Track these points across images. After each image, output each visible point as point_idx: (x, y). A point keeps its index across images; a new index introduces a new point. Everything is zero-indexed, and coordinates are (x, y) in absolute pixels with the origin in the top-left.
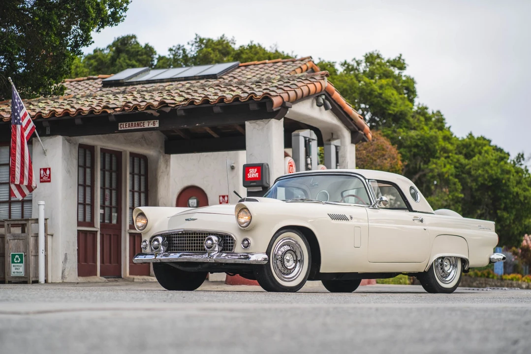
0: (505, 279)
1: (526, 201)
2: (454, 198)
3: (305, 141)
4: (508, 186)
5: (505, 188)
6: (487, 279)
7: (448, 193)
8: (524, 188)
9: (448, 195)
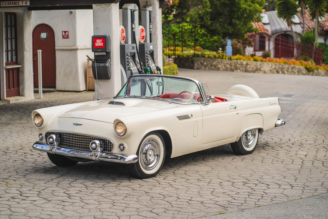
0: (233, 59)
1: (250, 13)
2: (206, 12)
3: (131, 12)
4: (240, 4)
5: (238, 5)
6: (222, 60)
7: (202, 9)
8: (250, 5)
9: (202, 10)
